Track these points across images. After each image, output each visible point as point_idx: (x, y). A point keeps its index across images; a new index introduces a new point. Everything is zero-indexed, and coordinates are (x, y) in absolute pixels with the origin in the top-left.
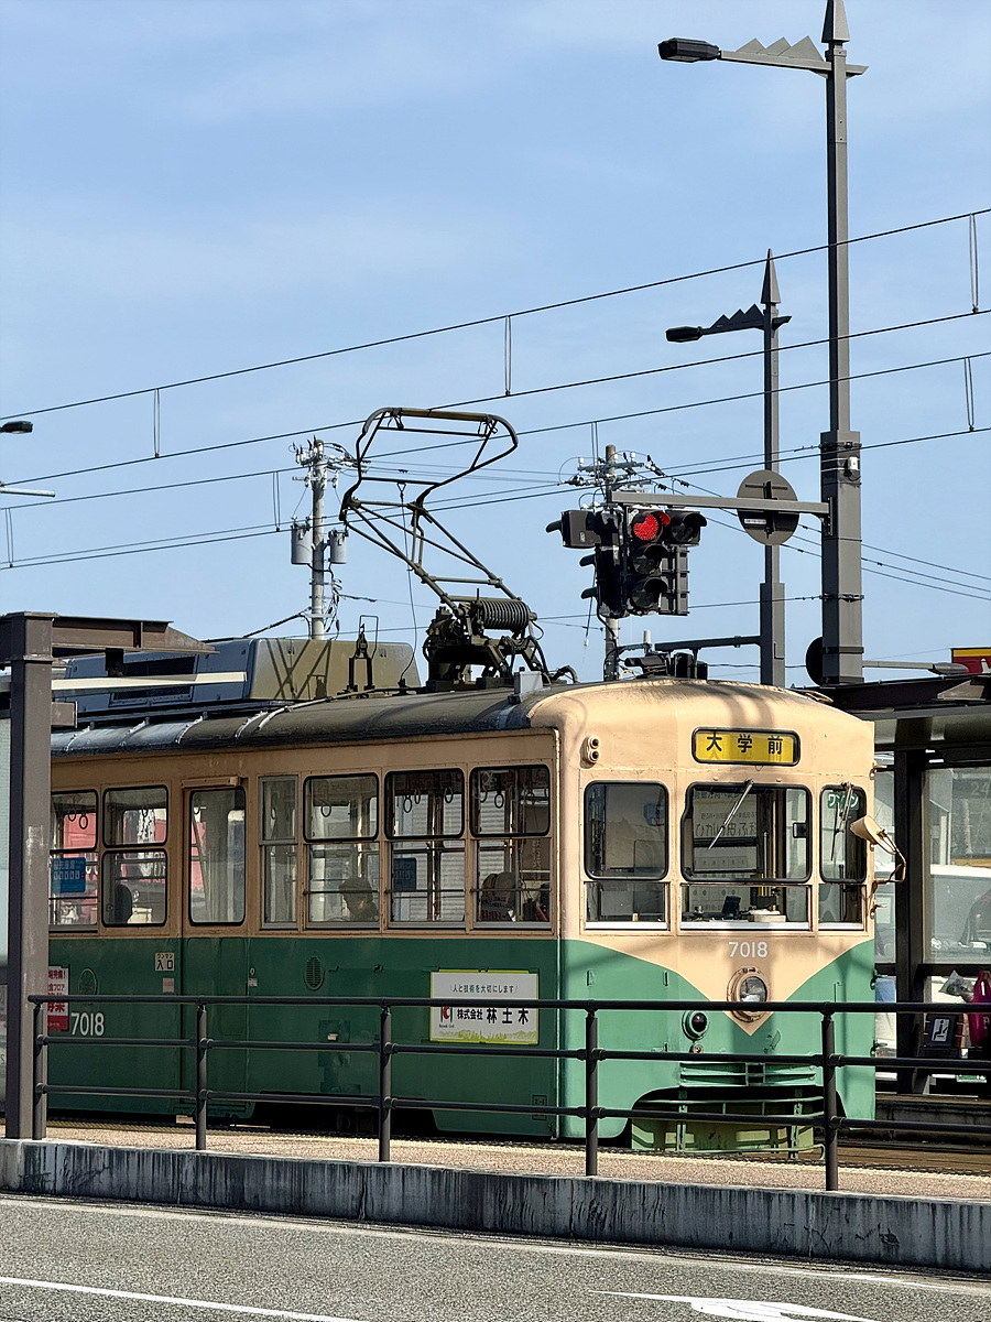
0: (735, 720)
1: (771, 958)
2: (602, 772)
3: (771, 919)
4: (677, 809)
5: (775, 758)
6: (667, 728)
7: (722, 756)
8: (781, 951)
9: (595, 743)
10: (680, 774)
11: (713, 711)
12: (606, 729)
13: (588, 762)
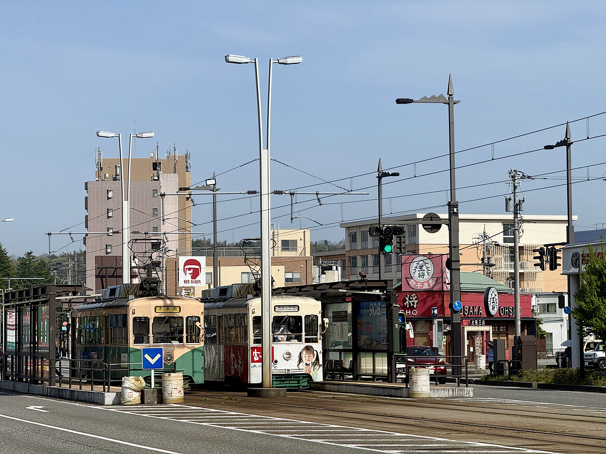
0: (164, 304)
1: (174, 349)
2: (135, 315)
3: (176, 343)
4: (151, 322)
5: (175, 311)
6: (150, 306)
7: (162, 311)
8: (176, 348)
9: (134, 310)
10: (152, 315)
11: (160, 303)
12: (136, 307)
13: (133, 314)
